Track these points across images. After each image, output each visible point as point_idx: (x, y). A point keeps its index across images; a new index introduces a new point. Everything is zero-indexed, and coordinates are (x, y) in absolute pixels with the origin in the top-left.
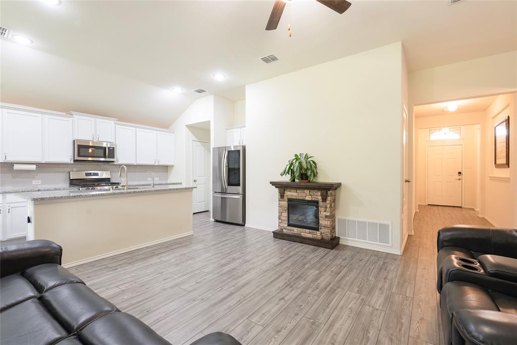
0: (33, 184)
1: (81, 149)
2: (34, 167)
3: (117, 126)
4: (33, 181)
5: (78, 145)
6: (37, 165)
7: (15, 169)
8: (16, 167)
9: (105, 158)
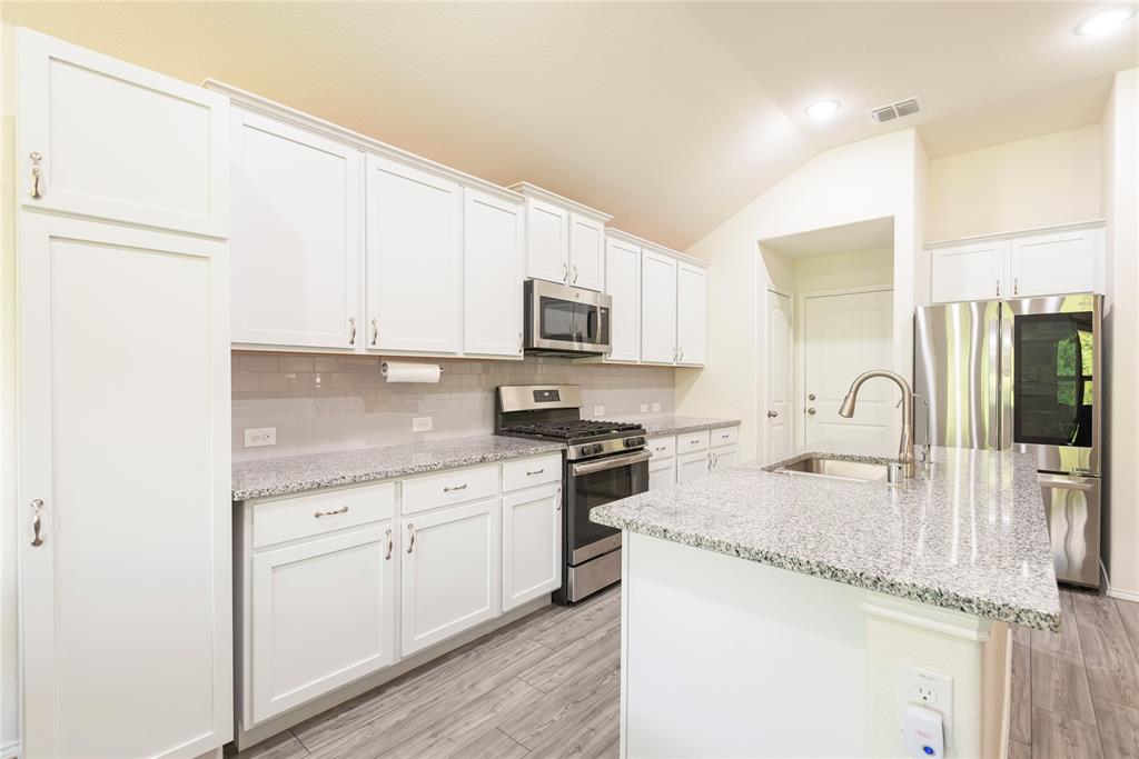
0: (415, 429)
1: (548, 311)
2: (432, 373)
3: (610, 239)
4: (416, 421)
5: (541, 297)
6: (444, 364)
7: (389, 380)
8: (396, 372)
9: (593, 342)
